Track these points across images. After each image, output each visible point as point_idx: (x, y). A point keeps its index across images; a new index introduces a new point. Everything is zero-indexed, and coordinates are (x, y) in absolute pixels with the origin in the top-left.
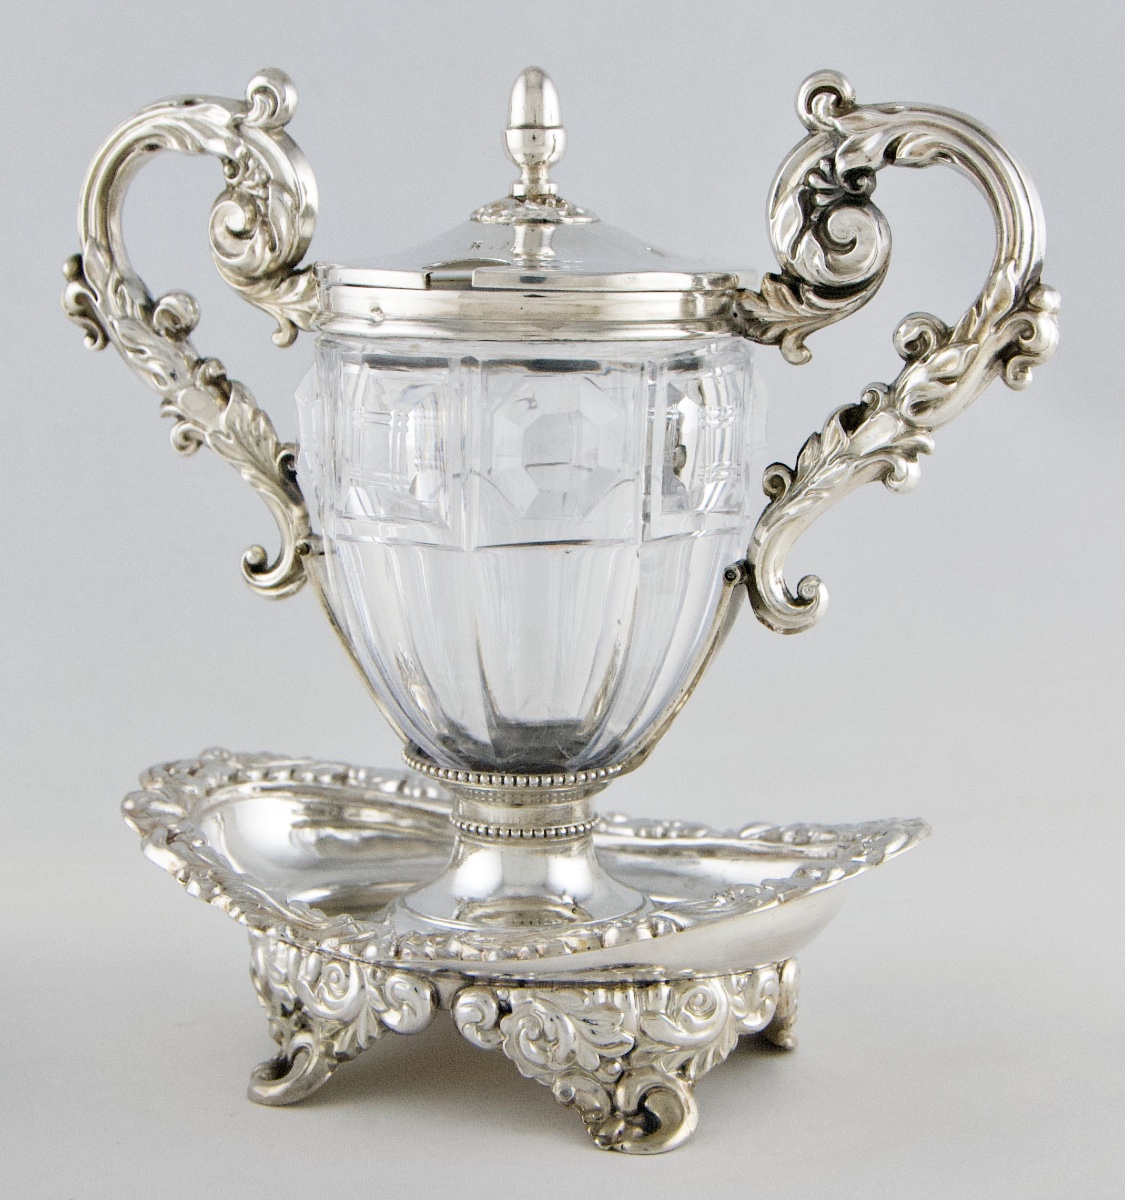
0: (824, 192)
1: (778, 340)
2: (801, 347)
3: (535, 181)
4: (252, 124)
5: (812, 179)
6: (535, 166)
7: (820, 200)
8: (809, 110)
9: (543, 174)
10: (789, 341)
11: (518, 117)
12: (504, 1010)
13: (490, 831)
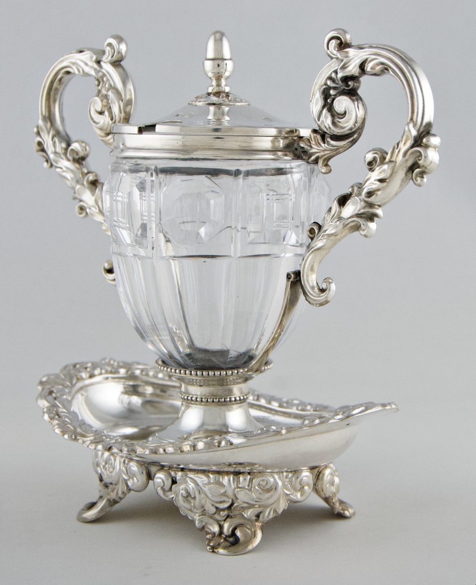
0: (334, 88)
1: (316, 161)
2: (327, 165)
3: (219, 85)
4: (105, 61)
5: (329, 83)
6: (219, 78)
7: (332, 92)
8: (328, 49)
9: (223, 82)
10: (320, 162)
11: (211, 54)
12: (174, 482)
13: (198, 399)
